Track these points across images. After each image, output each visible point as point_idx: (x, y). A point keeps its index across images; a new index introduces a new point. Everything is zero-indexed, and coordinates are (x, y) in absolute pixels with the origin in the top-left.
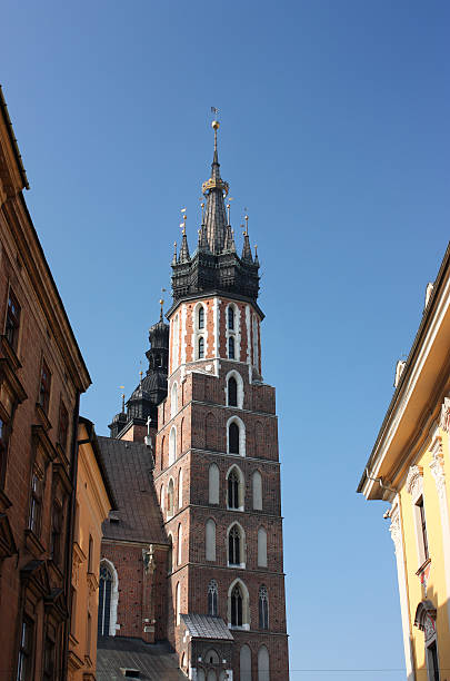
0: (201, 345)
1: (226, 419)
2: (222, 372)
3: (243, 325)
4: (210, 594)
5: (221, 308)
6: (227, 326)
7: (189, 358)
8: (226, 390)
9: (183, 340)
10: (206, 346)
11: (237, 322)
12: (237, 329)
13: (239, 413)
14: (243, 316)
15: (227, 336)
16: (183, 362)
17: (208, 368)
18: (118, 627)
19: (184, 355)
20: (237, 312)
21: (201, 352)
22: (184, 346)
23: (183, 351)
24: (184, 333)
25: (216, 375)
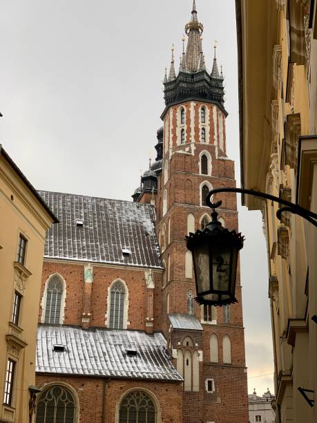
0: (182, 135)
1: (199, 183)
2: (197, 152)
3: (211, 120)
4: (189, 300)
5: (196, 108)
6: (200, 121)
7: (175, 144)
8: (200, 164)
9: (171, 132)
10: (186, 135)
11: (207, 118)
12: (208, 122)
13: (208, 179)
14: (211, 114)
15: (200, 127)
16: (171, 147)
17: (187, 149)
18: (129, 323)
19: (171, 142)
20: (207, 110)
21: (182, 140)
22: (171, 135)
23: (171, 139)
24: (172, 127)
25: (193, 154)
